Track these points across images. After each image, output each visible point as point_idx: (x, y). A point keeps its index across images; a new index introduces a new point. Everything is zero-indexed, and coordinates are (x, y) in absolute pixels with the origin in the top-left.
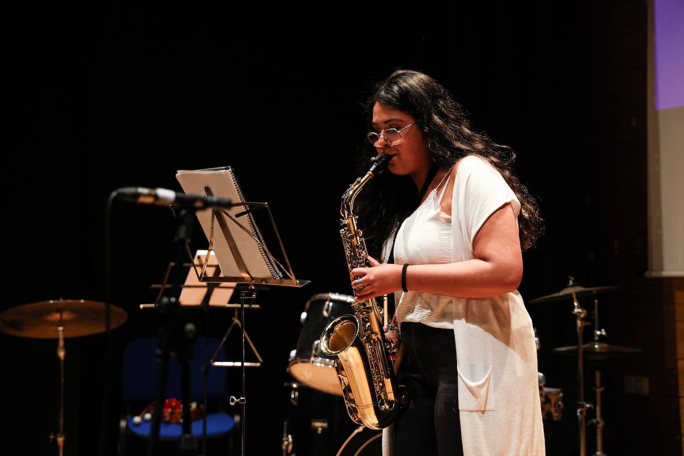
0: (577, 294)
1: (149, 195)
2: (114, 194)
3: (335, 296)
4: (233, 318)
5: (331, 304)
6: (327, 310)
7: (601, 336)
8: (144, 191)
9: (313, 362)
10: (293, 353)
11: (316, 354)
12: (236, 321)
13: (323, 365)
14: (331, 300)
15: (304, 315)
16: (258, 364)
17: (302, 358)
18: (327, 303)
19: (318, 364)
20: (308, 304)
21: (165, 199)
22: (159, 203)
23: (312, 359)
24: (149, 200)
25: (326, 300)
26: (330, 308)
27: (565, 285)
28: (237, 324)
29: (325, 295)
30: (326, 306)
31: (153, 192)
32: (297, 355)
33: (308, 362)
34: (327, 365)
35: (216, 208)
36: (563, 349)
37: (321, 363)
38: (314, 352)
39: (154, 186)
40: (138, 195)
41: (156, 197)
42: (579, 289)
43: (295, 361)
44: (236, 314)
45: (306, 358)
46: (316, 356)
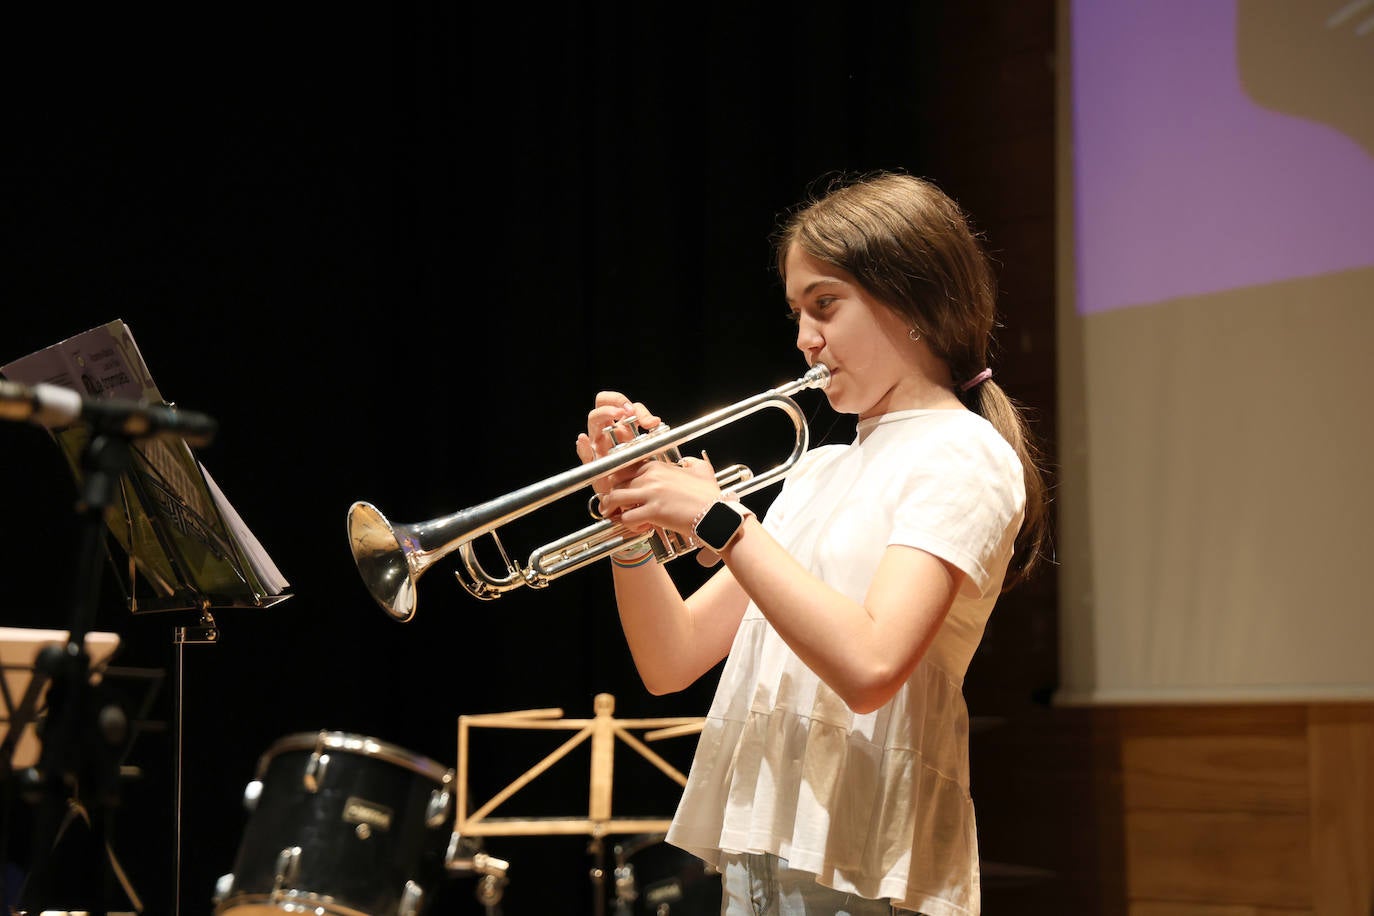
1: (19, 399)
3: (335, 740)
4: (70, 800)
5: (325, 760)
6: (315, 774)
8: (5, 388)
9: (278, 902)
10: (225, 883)
11: (288, 881)
12: (77, 807)
13: (302, 909)
14: (326, 750)
15: (254, 790)
17: (249, 892)
18: (315, 756)
19: (289, 907)
20: (265, 762)
21: (56, 411)
22: (41, 419)
23: (277, 893)
24: (18, 411)
25: (310, 751)
26: (323, 771)
28: (80, 817)
29: (310, 739)
30: (311, 768)
31: (28, 392)
32: (237, 886)
33: (265, 902)
34: (312, 907)
37: (297, 901)
38: (280, 877)
41: (36, 404)
43: (232, 900)
45: (260, 892)
46: (285, 887)
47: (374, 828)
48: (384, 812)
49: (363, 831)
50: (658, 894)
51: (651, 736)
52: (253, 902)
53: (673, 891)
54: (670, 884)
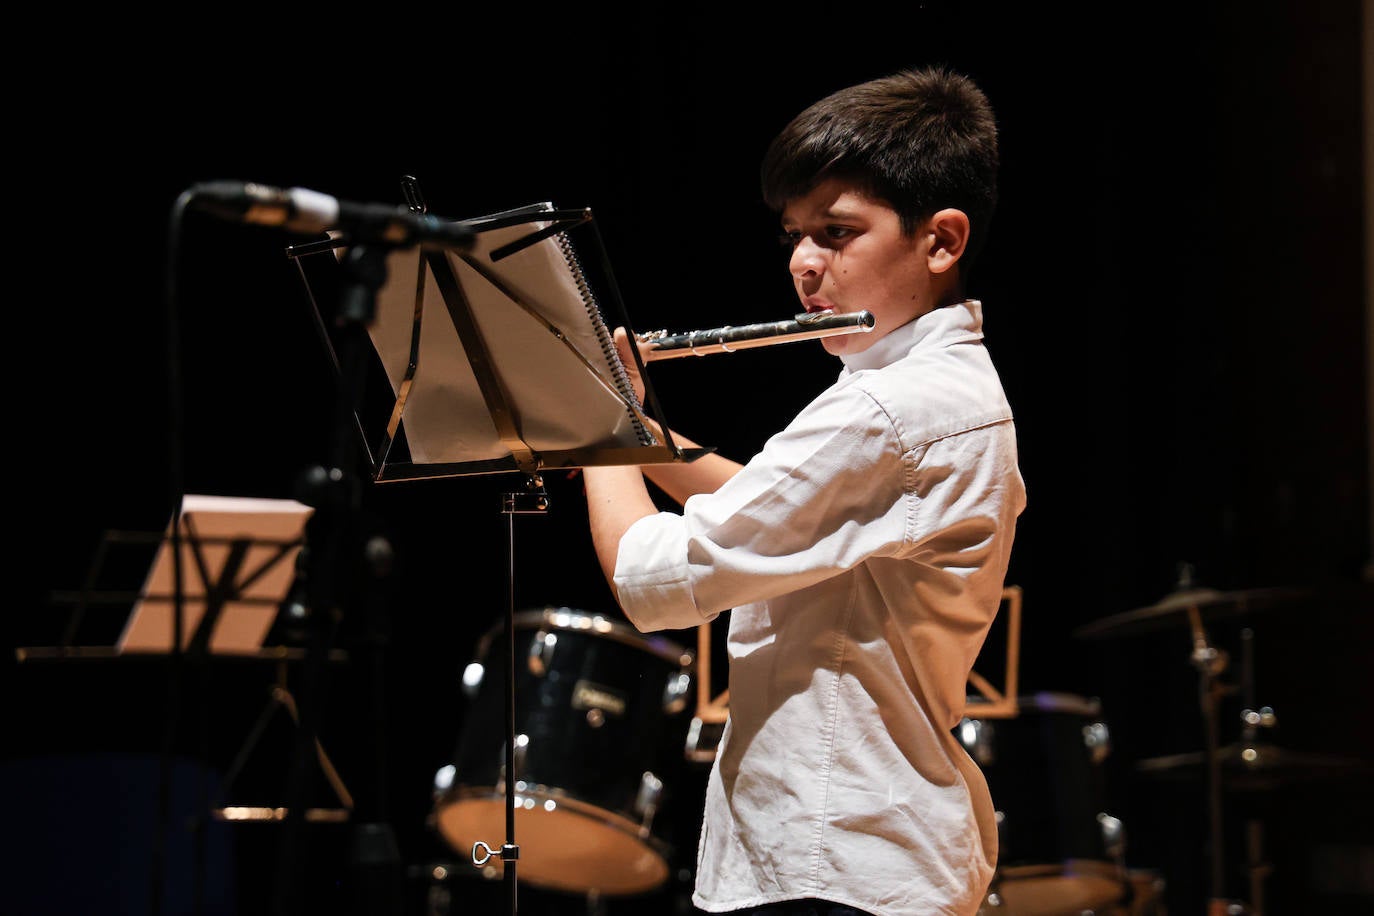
0: (1204, 609)
1: (273, 204)
2: (185, 198)
3: (563, 619)
5: (551, 640)
6: (541, 657)
7: (1260, 729)
8: (261, 192)
10: (445, 776)
12: (282, 695)
13: (532, 803)
14: (553, 630)
15: (474, 674)
16: (339, 815)
17: (472, 786)
18: (540, 635)
20: (485, 643)
21: (312, 216)
22: (297, 226)
23: (502, 786)
24: (272, 217)
25: (534, 631)
26: (549, 652)
27: (1170, 588)
28: (283, 704)
29: (534, 617)
30: (536, 648)
31: (284, 196)
32: (458, 779)
33: (489, 795)
34: (542, 800)
35: (431, 246)
36: (1164, 762)
37: (528, 794)
38: (503, 768)
39: (285, 180)
40: (250, 202)
41: (291, 209)
42: (1206, 596)
43: (453, 794)
44: (283, 674)
45: (483, 785)
47: (605, 713)
49: (595, 718)
52: (476, 797)
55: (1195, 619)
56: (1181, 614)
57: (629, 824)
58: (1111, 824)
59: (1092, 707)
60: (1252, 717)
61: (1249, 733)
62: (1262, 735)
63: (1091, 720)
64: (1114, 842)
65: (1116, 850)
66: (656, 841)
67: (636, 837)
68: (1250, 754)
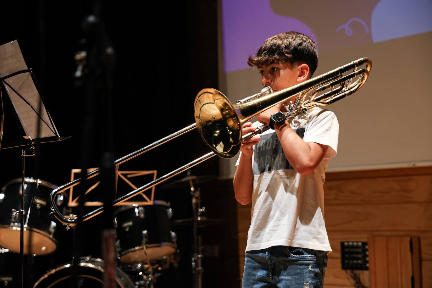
0: (193, 181)
5: (26, 185)
7: (202, 212)
9: (12, 227)
14: (26, 183)
17: (3, 225)
19: (15, 228)
23: (12, 224)
25: (20, 183)
26: (25, 188)
29: (20, 180)
33: (8, 227)
37: (17, 226)
38: (13, 220)
42: (194, 177)
45: (6, 224)
46: (14, 223)
47: (41, 205)
48: (44, 201)
49: (38, 206)
50: (126, 225)
51: (129, 176)
52: (5, 227)
53: (130, 223)
54: (129, 221)
55: (191, 183)
56: (188, 182)
57: (47, 235)
58: (173, 234)
59: (169, 204)
60: (201, 210)
61: (199, 214)
62: (202, 214)
63: (168, 208)
64: (174, 238)
65: (174, 240)
66: (54, 239)
67: (49, 238)
68: (199, 219)
